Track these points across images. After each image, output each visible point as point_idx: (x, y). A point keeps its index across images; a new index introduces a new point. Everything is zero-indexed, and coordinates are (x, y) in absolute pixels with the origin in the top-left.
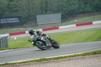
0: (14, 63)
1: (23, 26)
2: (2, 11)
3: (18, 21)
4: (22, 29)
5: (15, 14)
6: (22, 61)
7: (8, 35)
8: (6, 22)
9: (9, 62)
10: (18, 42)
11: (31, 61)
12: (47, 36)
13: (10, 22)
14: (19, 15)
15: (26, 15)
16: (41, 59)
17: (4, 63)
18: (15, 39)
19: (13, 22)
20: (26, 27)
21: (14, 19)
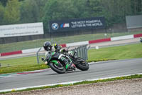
0: (96, 82)
1: (108, 31)
2: (79, 10)
3: (101, 24)
4: (106, 35)
5: (97, 15)
6: (105, 78)
7: (87, 42)
8: (84, 25)
9: (89, 80)
10: (100, 52)
11: (119, 79)
12: (69, 52)
13: (90, 25)
14: (102, 16)
15: (111, 16)
16: (132, 76)
17: (81, 81)
18: (97, 48)
19: (93, 25)
20: (111, 33)
21: (95, 21)
